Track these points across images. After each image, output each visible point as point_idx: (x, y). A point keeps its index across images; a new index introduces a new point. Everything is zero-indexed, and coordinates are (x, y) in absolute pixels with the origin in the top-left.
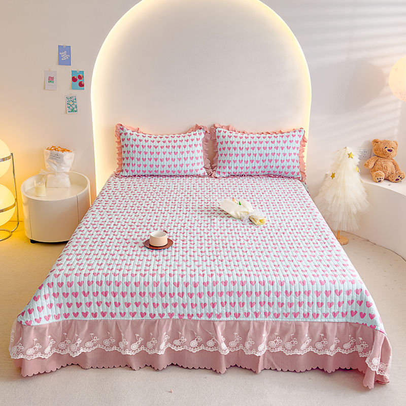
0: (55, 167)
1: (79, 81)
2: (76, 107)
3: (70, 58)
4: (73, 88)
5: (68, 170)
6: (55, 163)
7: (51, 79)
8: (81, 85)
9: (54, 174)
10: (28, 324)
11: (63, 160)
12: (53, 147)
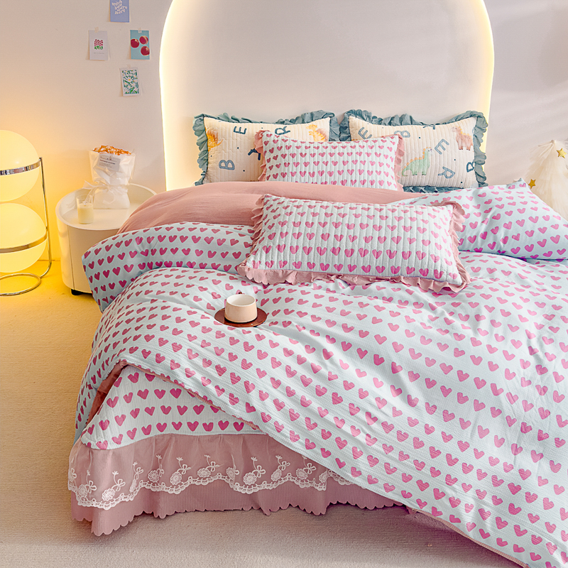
0: (107, 179)
1: (141, 45)
2: (137, 86)
3: (127, 11)
4: (132, 57)
5: (126, 182)
6: (107, 170)
7: (99, 44)
8: (145, 52)
9: (105, 188)
10: (102, 447)
11: (119, 166)
12: (102, 147)
